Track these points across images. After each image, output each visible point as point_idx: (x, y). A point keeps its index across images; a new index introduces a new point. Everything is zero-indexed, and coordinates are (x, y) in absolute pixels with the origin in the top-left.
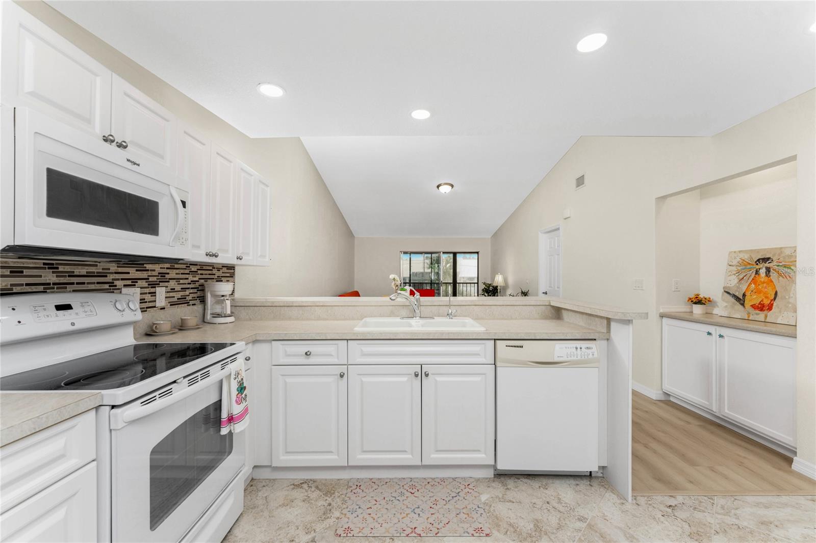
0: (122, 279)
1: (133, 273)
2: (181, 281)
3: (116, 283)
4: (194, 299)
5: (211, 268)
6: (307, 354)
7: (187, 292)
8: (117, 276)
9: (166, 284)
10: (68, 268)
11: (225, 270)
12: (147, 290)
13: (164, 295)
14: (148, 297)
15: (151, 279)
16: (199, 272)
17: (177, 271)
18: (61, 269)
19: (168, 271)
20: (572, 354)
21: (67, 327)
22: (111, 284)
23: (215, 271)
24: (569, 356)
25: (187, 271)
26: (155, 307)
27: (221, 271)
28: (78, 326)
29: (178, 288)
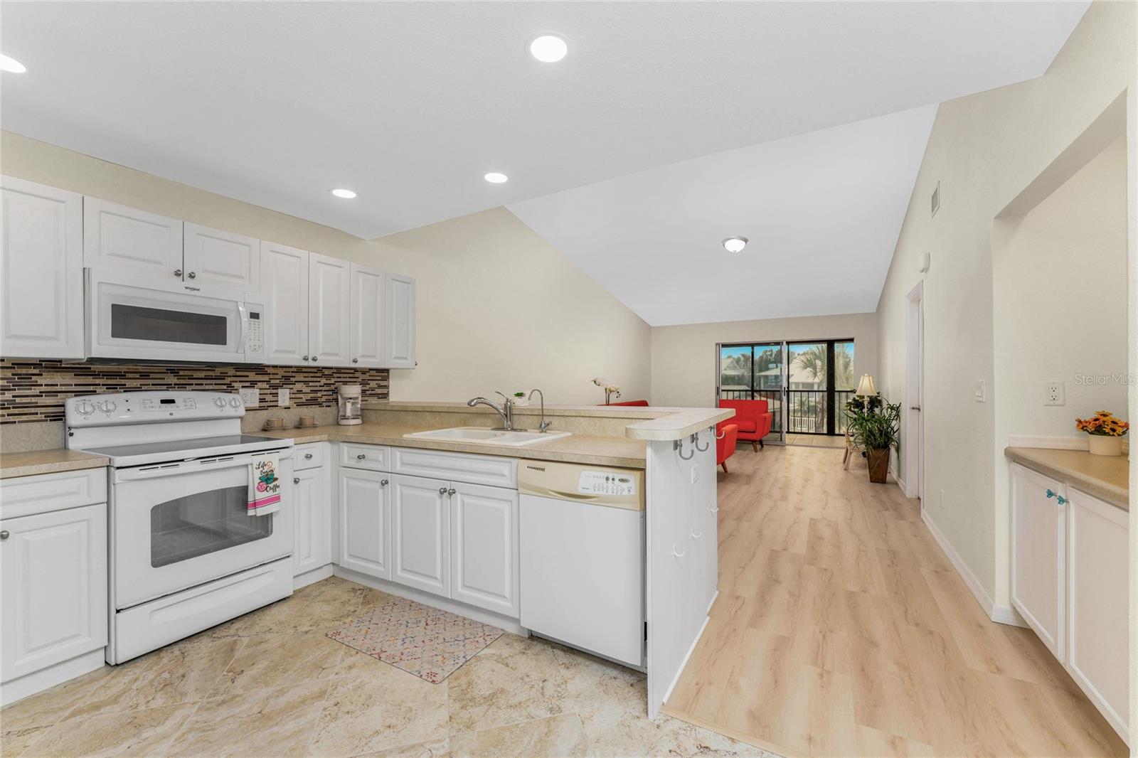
0: (240, 382)
1: (252, 376)
2: (311, 384)
3: (233, 384)
4: (328, 401)
5: (353, 371)
6: (361, 457)
7: (319, 394)
8: (235, 379)
9: (291, 386)
10: (187, 373)
11: (374, 373)
12: (268, 391)
13: (288, 396)
14: (269, 398)
15: (272, 381)
16: (335, 375)
17: (306, 375)
18: (181, 373)
19: (294, 374)
20: (601, 486)
21: (166, 416)
22: (229, 385)
23: (357, 375)
24: (597, 489)
25: (320, 375)
26: (277, 406)
27: (368, 374)
28: (176, 416)
29: (306, 389)
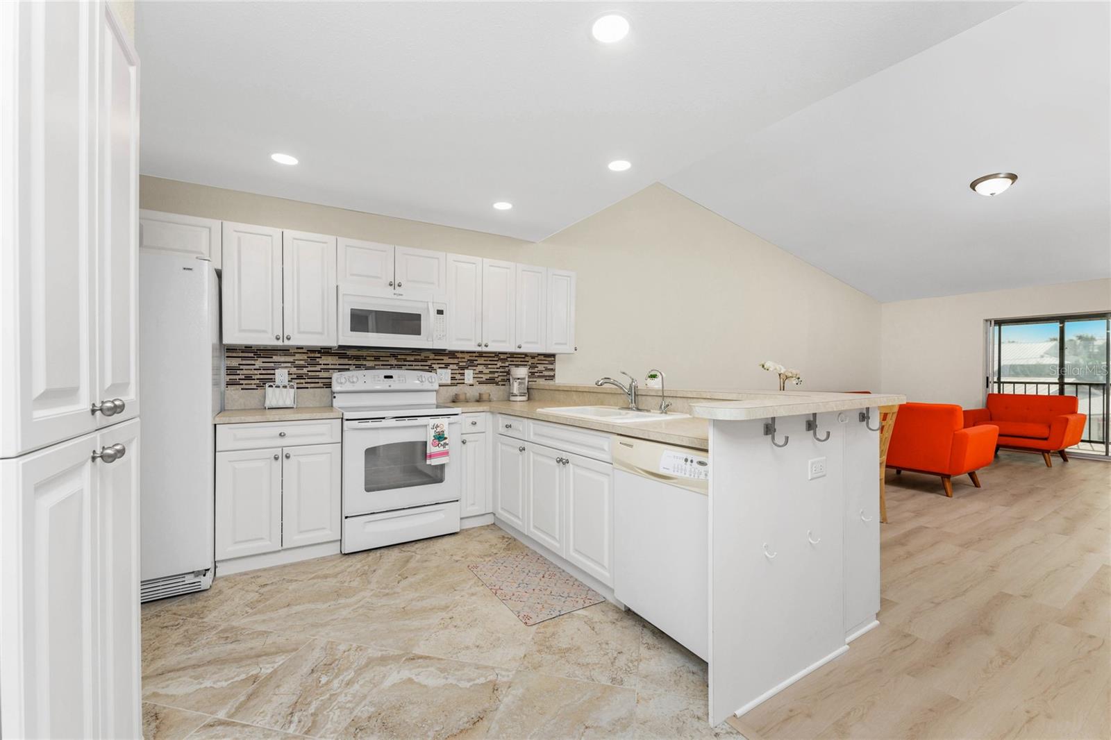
0: (438, 364)
1: (447, 360)
2: (489, 366)
3: (433, 366)
4: (503, 380)
5: (523, 356)
6: (508, 426)
7: (496, 375)
8: (434, 362)
9: (475, 368)
10: (403, 357)
11: (542, 358)
12: (457, 372)
13: (472, 376)
14: (458, 377)
15: (461, 364)
16: (509, 359)
17: (486, 359)
18: (399, 357)
19: (476, 358)
20: (680, 467)
21: (387, 388)
22: (430, 366)
23: (527, 359)
24: (676, 470)
25: (497, 359)
26: (464, 383)
27: (536, 359)
28: (393, 388)
29: (487, 371)
